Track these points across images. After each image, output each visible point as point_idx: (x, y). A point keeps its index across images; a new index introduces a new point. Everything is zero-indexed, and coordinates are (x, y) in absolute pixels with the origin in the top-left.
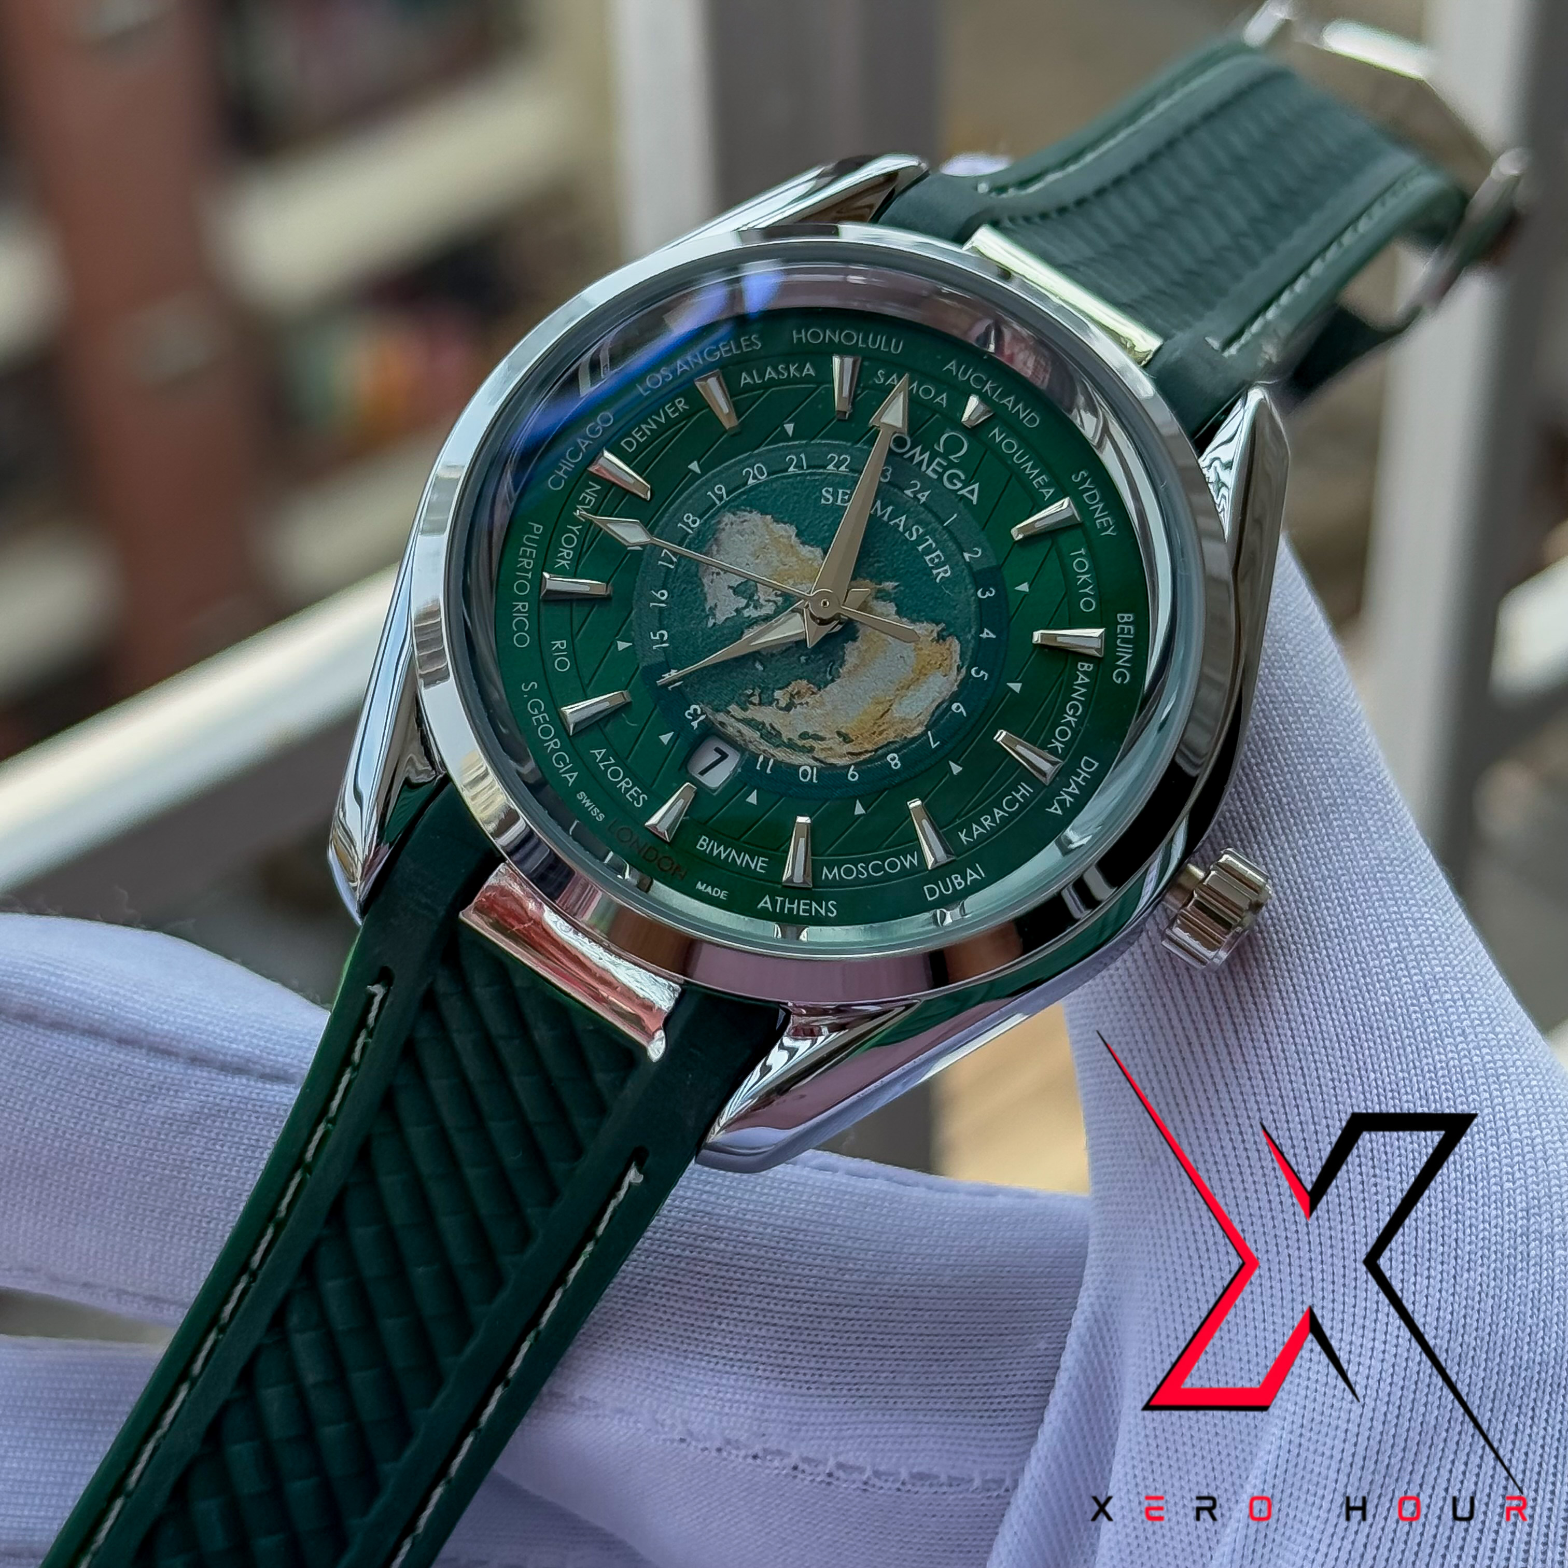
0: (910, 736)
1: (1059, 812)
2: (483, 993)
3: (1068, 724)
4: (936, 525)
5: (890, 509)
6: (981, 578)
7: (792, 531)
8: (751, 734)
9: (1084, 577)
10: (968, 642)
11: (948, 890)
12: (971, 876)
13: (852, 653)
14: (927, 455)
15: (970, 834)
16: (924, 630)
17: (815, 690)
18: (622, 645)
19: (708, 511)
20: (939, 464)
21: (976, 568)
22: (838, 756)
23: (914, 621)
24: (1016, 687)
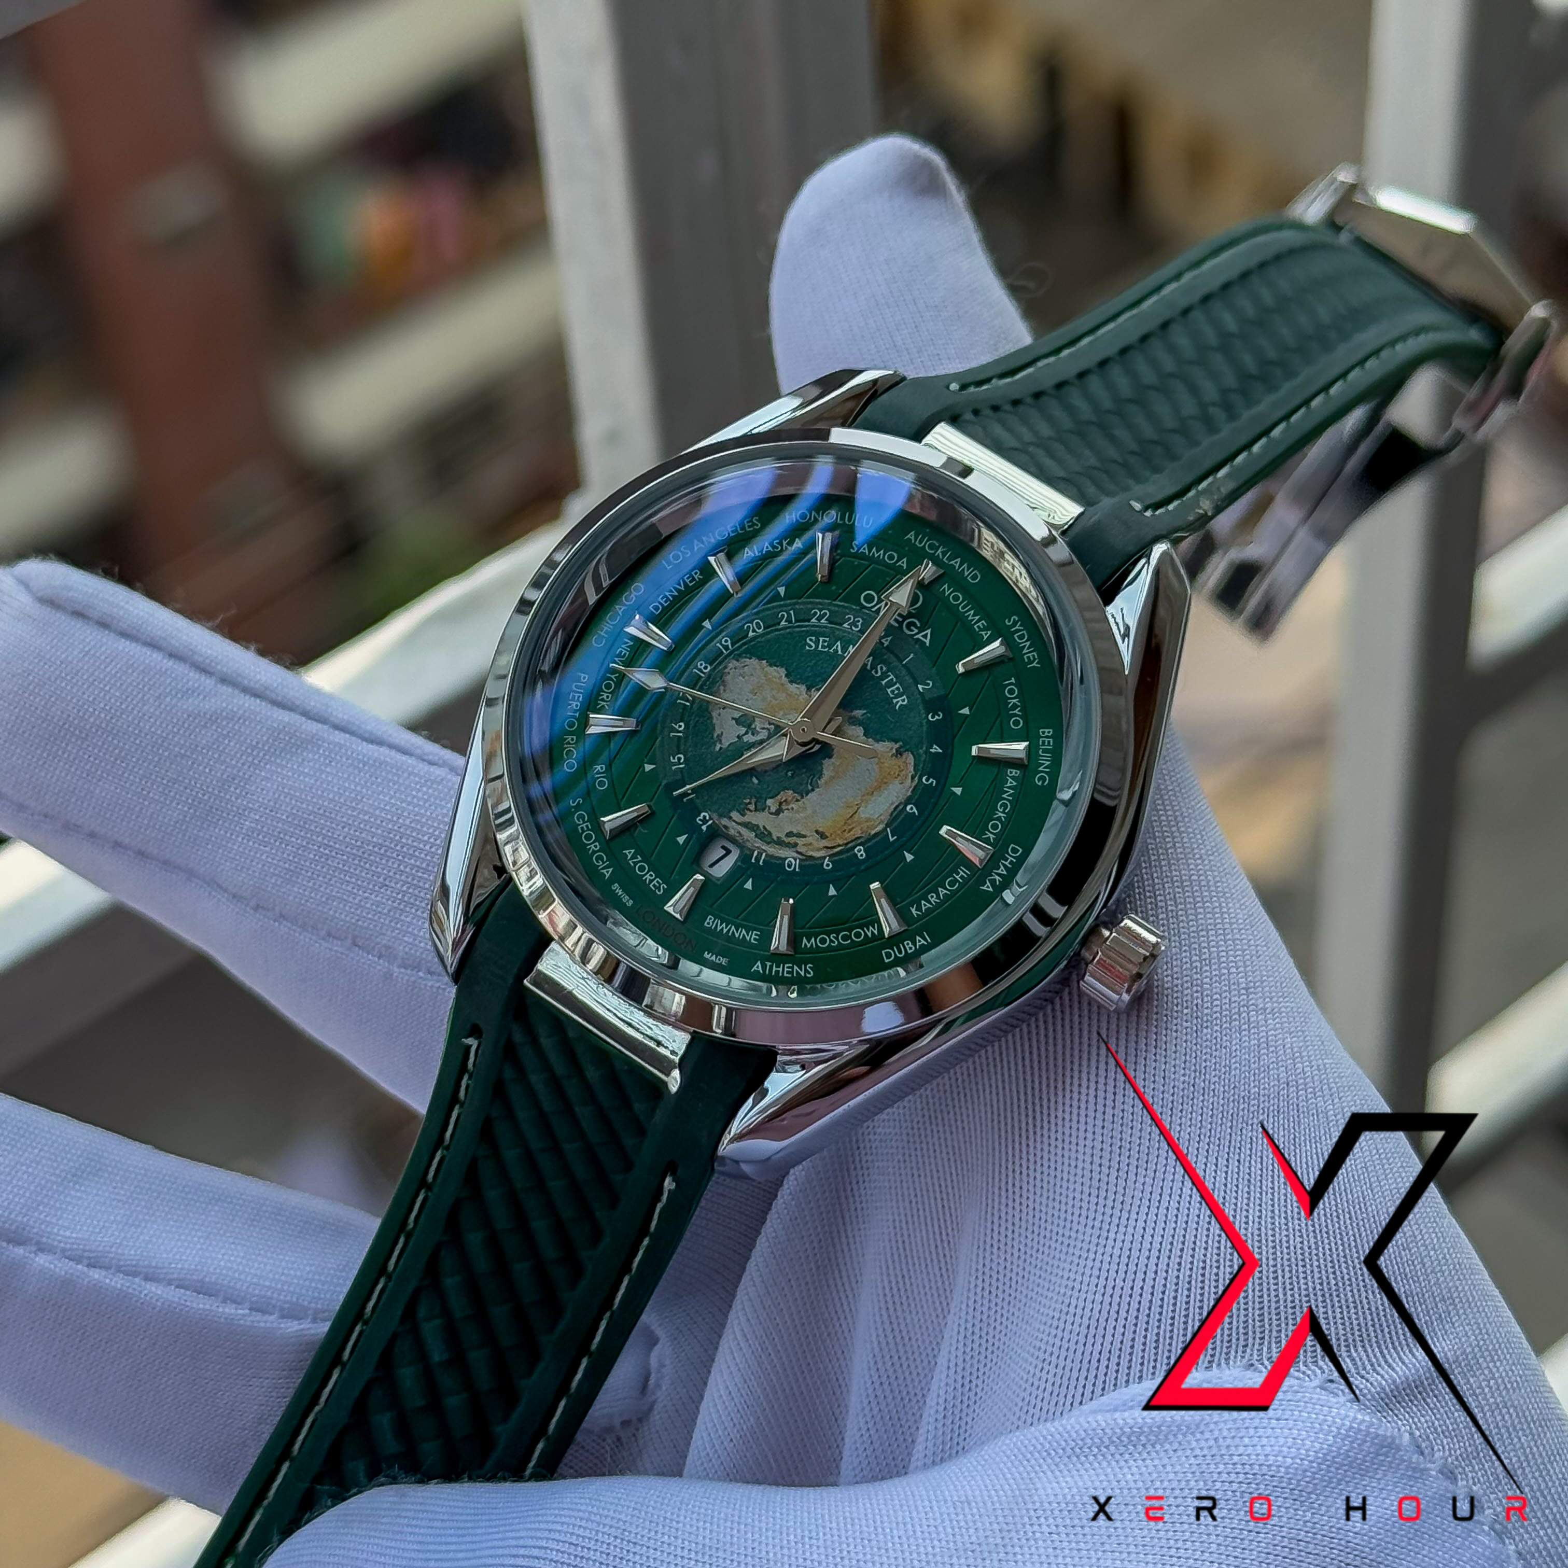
0: (873, 832)
1: (991, 889)
2: (547, 1042)
3: (999, 819)
4: (897, 663)
6: (932, 705)
7: (783, 672)
8: (748, 835)
9: (1014, 701)
10: (920, 755)
11: (900, 952)
12: (920, 941)
13: (828, 767)
15: (919, 908)
16: (885, 747)
17: (799, 797)
18: (648, 767)
19: (716, 659)
21: (927, 697)
22: (817, 849)
23: (877, 741)
24: (958, 791)
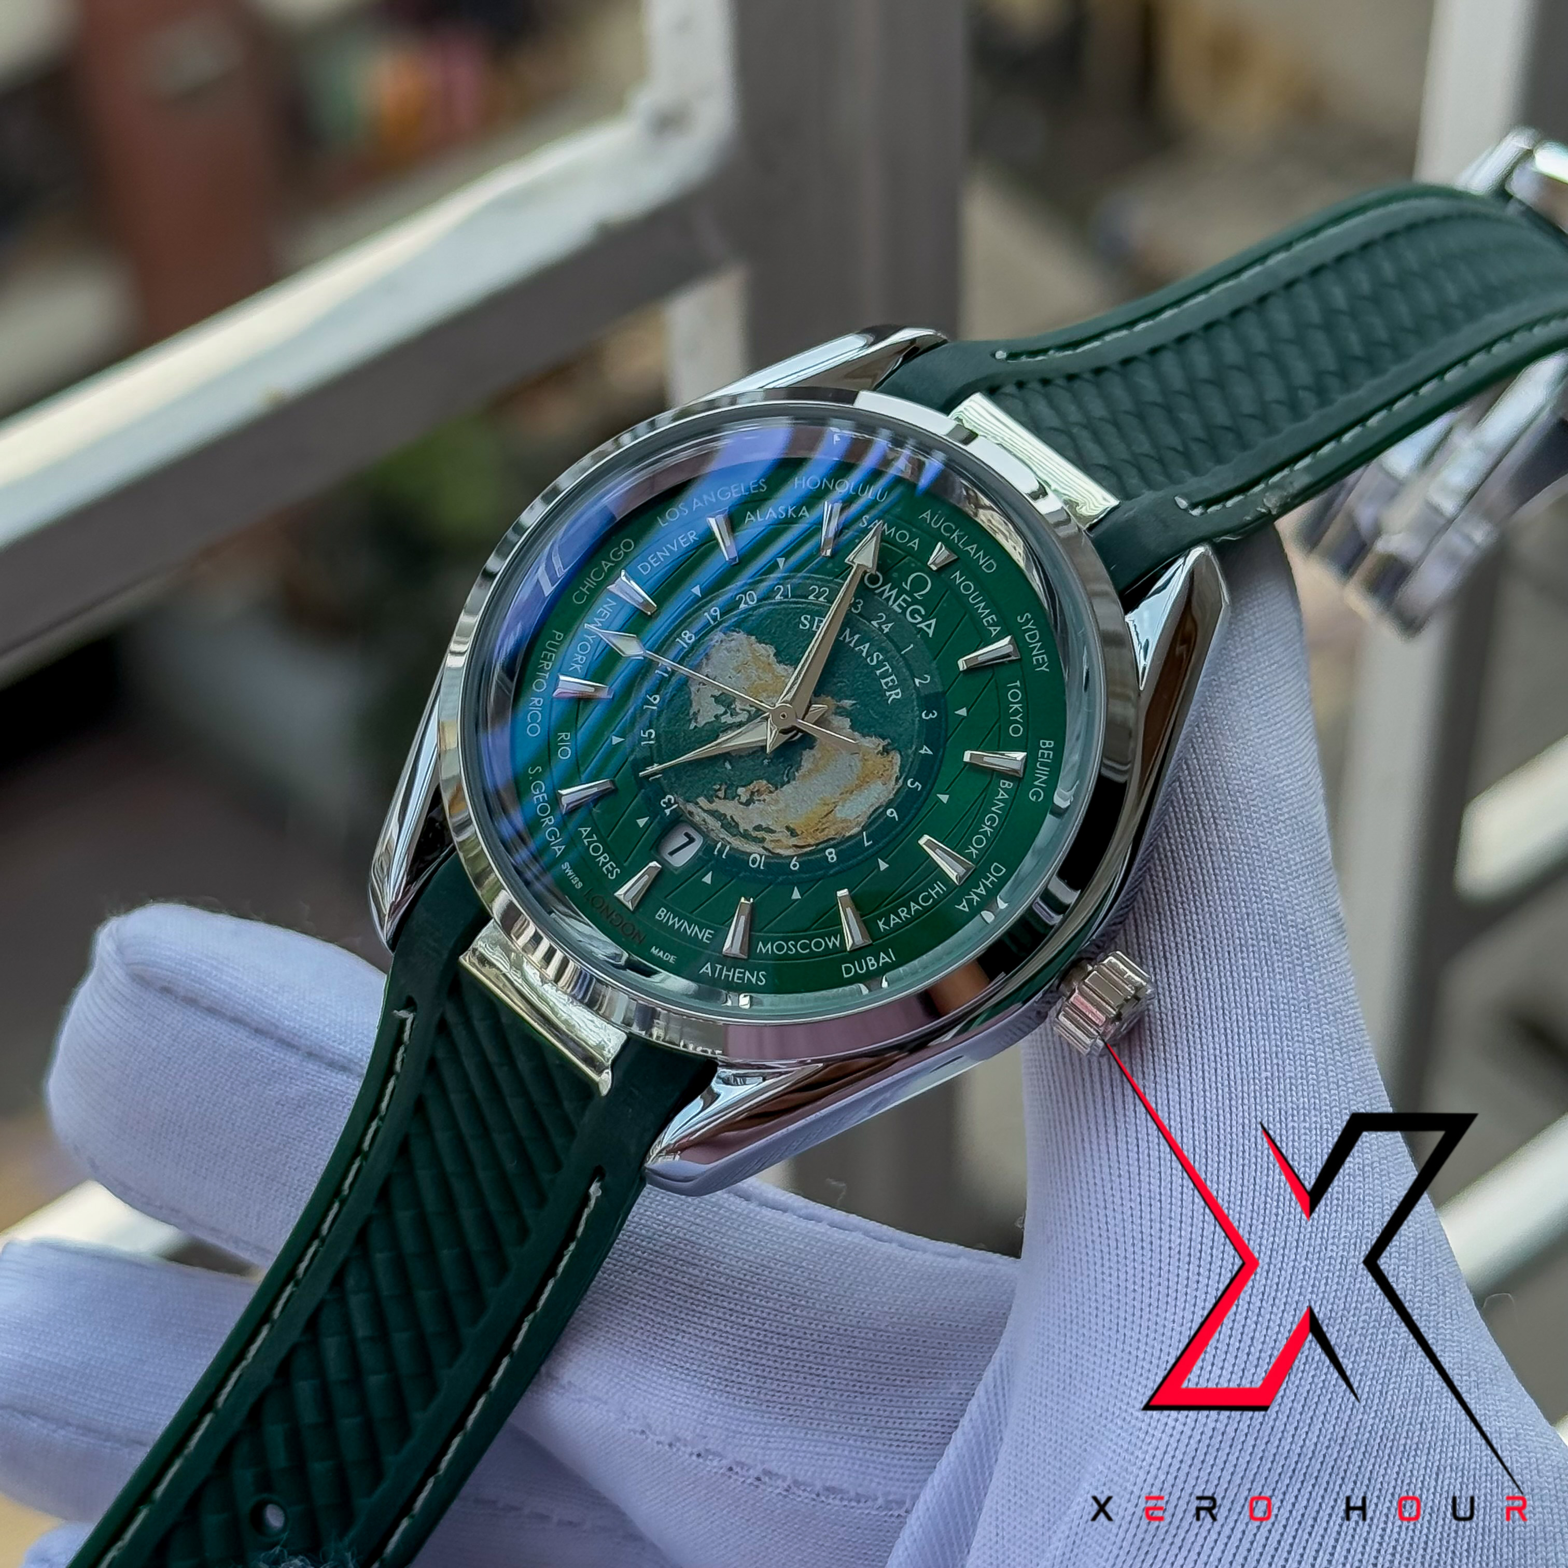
0: (848, 834)
1: (967, 910)
3: (985, 833)
4: (895, 653)
5: (857, 637)
6: (929, 701)
7: (771, 650)
8: (714, 824)
9: (1016, 706)
10: (908, 756)
11: (861, 969)
12: (884, 959)
13: (808, 759)
14: (894, 592)
15: (887, 923)
16: (872, 743)
17: (772, 789)
18: (616, 740)
19: (703, 630)
20: (904, 600)
21: (924, 692)
22: (785, 848)
23: (864, 736)
24: (944, 798)
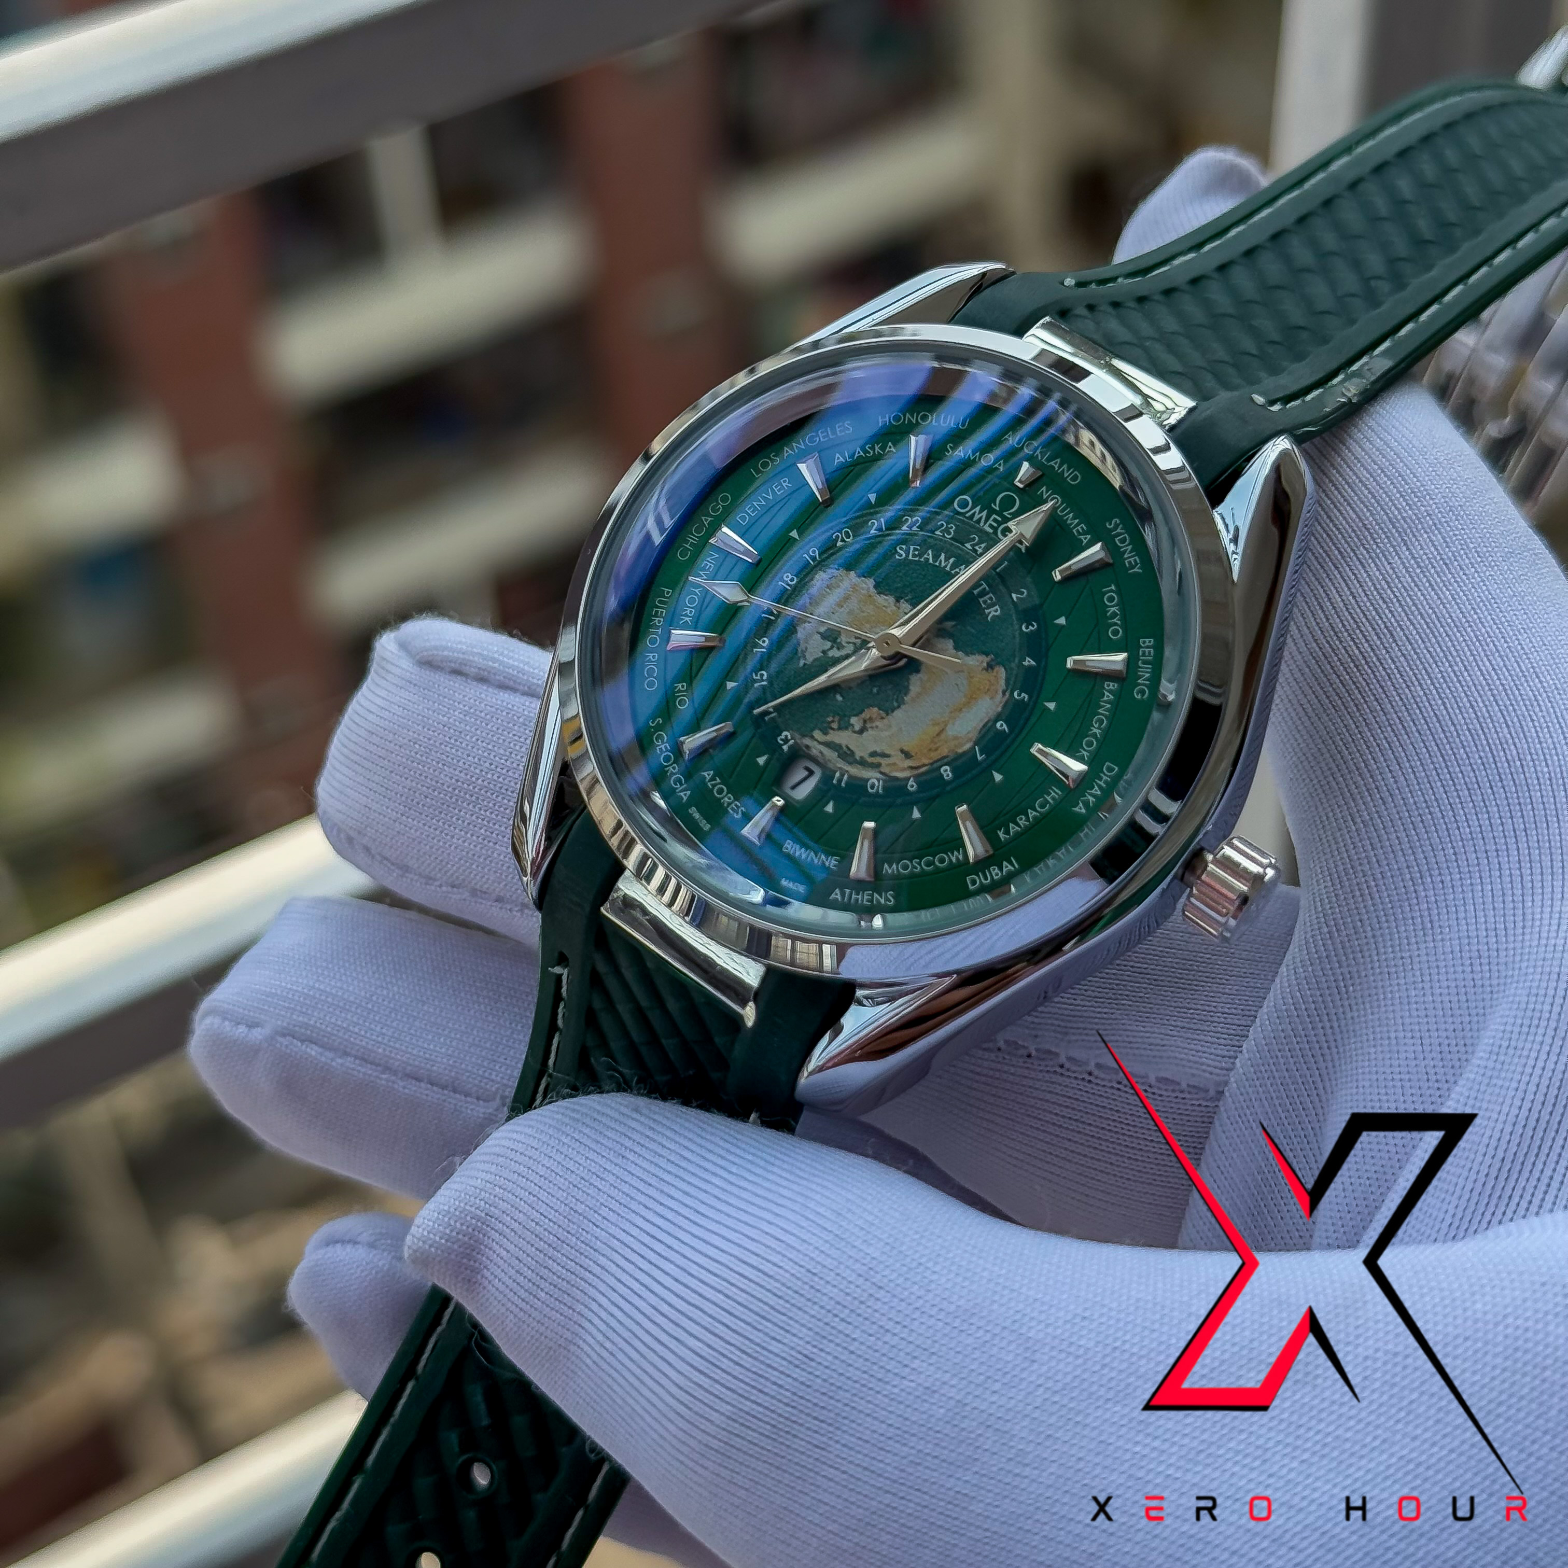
0: (960, 751)
1: (1083, 811)
2: (628, 972)
3: (1094, 736)
5: (952, 560)
6: (1028, 615)
7: (871, 583)
8: (830, 755)
9: (1113, 609)
10: (1012, 669)
11: (986, 879)
12: (1007, 867)
13: (915, 683)
14: (984, 513)
15: (1007, 832)
16: (976, 661)
17: (884, 715)
18: (730, 685)
19: (803, 570)
20: (995, 520)
21: (1022, 606)
22: (901, 769)
23: (967, 654)
24: (1051, 706)
